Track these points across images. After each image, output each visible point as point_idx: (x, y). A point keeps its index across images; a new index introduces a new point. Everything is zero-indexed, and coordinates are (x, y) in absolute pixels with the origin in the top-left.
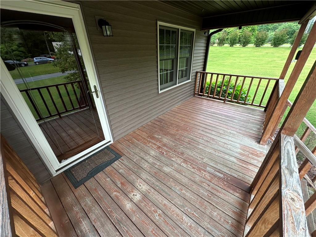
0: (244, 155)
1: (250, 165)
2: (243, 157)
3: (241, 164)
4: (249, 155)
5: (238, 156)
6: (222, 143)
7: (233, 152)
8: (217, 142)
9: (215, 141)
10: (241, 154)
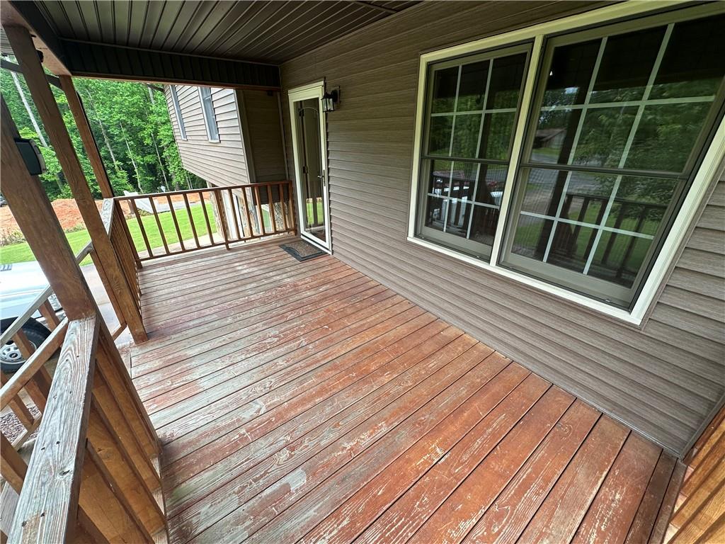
0: (182, 373)
1: (159, 366)
2: (180, 370)
3: (176, 355)
4: (170, 383)
5: (191, 362)
6: (239, 359)
7: (204, 361)
8: (249, 353)
9: (255, 351)
10: (189, 370)
